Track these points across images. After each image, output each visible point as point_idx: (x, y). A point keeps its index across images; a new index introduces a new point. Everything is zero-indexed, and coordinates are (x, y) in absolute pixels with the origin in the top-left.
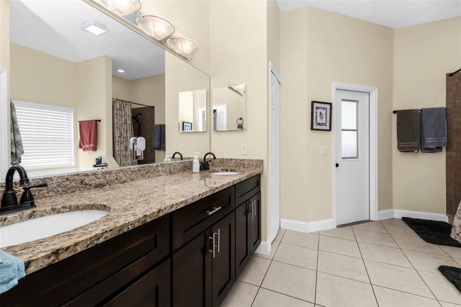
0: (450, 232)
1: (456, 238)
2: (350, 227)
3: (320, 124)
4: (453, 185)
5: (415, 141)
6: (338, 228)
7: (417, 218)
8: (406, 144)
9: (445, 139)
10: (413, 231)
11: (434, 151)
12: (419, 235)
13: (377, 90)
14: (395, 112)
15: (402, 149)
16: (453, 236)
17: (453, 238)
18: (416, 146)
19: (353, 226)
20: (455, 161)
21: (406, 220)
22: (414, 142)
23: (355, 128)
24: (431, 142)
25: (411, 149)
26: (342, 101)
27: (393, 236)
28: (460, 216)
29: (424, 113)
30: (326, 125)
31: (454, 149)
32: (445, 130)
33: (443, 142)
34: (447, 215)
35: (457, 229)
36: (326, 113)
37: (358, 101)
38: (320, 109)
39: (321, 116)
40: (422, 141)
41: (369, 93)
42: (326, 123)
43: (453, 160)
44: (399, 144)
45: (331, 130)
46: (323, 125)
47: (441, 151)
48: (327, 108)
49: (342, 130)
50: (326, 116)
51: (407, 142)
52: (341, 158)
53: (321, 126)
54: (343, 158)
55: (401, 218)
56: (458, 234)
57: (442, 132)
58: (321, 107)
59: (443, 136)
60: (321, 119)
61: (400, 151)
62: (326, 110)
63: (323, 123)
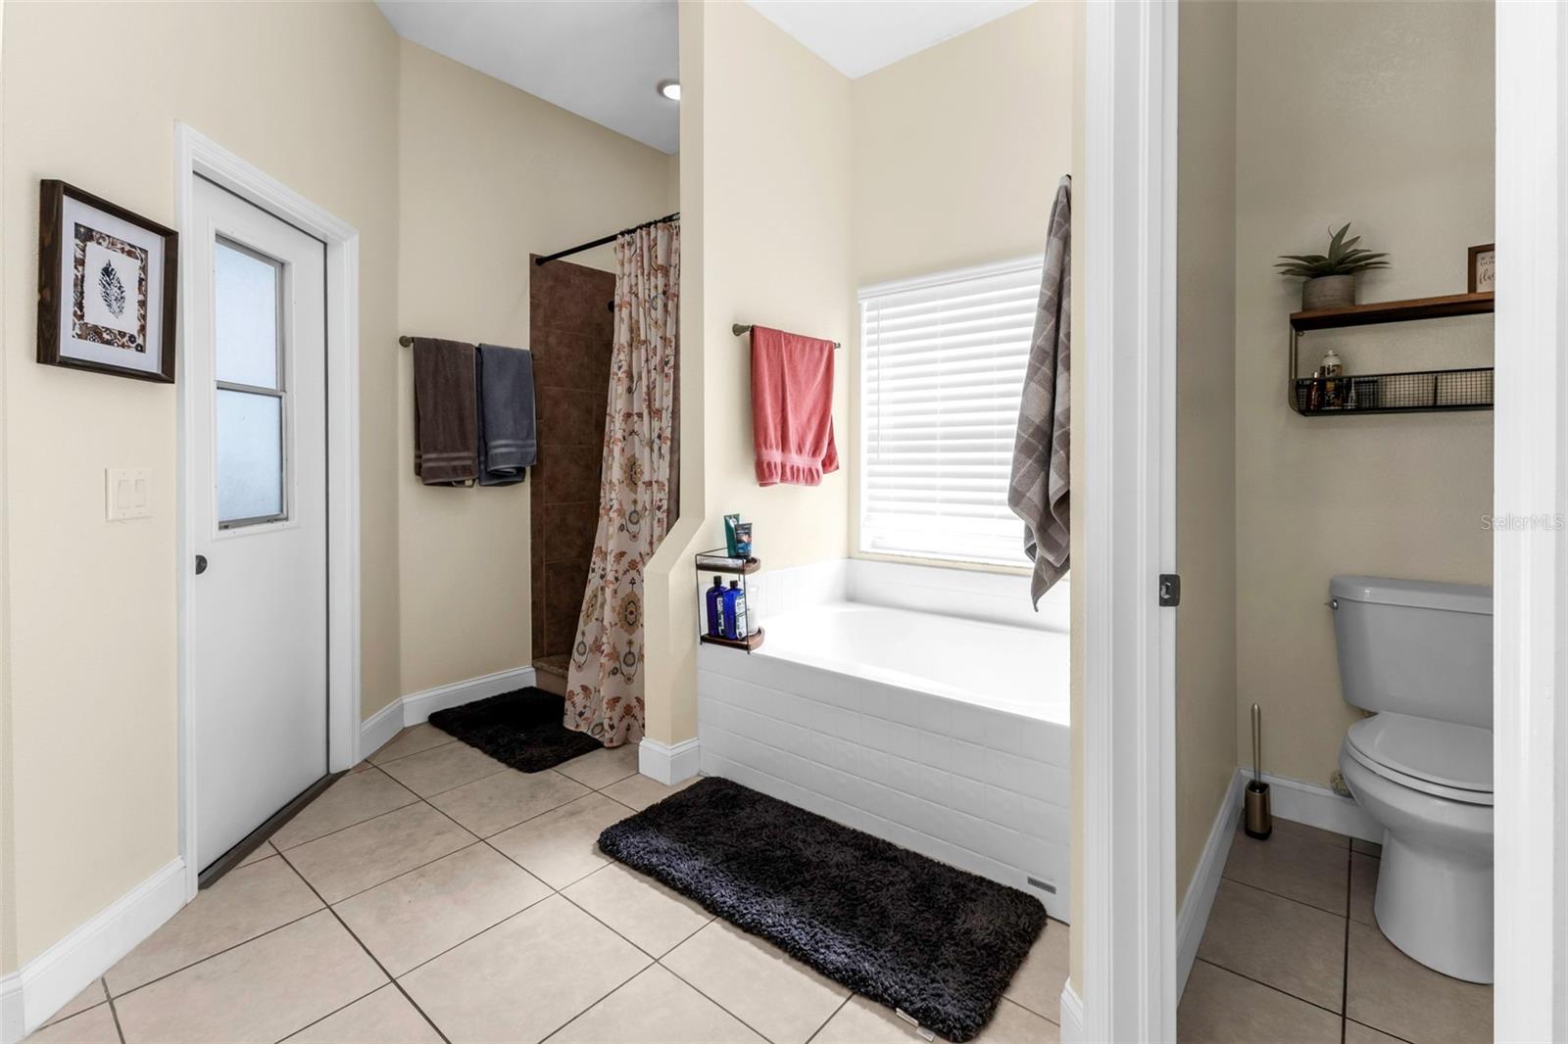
0: (562, 712)
1: (577, 726)
2: (265, 850)
3: (106, 336)
4: (544, 574)
5: (467, 449)
6: (205, 892)
7: (468, 702)
8: (443, 459)
9: (532, 445)
10: (477, 753)
11: (507, 481)
12: (499, 760)
13: (356, 238)
14: (404, 342)
15: (428, 474)
16: (569, 723)
17: (573, 728)
18: (469, 466)
19: (274, 838)
20: (547, 509)
21: (445, 721)
22: (464, 451)
23: (271, 384)
24: (506, 453)
25: (458, 476)
26: (216, 241)
27: (438, 802)
28: (582, 659)
29: (486, 357)
30: (141, 347)
31: (546, 473)
32: (532, 420)
33: (528, 453)
34: (533, 666)
35: (579, 699)
36: (142, 276)
37: (283, 264)
38: (100, 244)
39: (109, 285)
40: (482, 449)
41: (325, 244)
42: (144, 336)
43: (545, 505)
44: (420, 457)
45: (173, 382)
46: (123, 343)
47: (523, 481)
48: (145, 252)
49: (218, 388)
50: (141, 297)
51: (445, 450)
52: (216, 526)
53: (113, 345)
54: (225, 526)
55: (427, 720)
56: (581, 714)
57: (526, 422)
58: (109, 237)
59: (529, 436)
60: (109, 306)
61: (428, 482)
62: (142, 261)
63: (125, 334)
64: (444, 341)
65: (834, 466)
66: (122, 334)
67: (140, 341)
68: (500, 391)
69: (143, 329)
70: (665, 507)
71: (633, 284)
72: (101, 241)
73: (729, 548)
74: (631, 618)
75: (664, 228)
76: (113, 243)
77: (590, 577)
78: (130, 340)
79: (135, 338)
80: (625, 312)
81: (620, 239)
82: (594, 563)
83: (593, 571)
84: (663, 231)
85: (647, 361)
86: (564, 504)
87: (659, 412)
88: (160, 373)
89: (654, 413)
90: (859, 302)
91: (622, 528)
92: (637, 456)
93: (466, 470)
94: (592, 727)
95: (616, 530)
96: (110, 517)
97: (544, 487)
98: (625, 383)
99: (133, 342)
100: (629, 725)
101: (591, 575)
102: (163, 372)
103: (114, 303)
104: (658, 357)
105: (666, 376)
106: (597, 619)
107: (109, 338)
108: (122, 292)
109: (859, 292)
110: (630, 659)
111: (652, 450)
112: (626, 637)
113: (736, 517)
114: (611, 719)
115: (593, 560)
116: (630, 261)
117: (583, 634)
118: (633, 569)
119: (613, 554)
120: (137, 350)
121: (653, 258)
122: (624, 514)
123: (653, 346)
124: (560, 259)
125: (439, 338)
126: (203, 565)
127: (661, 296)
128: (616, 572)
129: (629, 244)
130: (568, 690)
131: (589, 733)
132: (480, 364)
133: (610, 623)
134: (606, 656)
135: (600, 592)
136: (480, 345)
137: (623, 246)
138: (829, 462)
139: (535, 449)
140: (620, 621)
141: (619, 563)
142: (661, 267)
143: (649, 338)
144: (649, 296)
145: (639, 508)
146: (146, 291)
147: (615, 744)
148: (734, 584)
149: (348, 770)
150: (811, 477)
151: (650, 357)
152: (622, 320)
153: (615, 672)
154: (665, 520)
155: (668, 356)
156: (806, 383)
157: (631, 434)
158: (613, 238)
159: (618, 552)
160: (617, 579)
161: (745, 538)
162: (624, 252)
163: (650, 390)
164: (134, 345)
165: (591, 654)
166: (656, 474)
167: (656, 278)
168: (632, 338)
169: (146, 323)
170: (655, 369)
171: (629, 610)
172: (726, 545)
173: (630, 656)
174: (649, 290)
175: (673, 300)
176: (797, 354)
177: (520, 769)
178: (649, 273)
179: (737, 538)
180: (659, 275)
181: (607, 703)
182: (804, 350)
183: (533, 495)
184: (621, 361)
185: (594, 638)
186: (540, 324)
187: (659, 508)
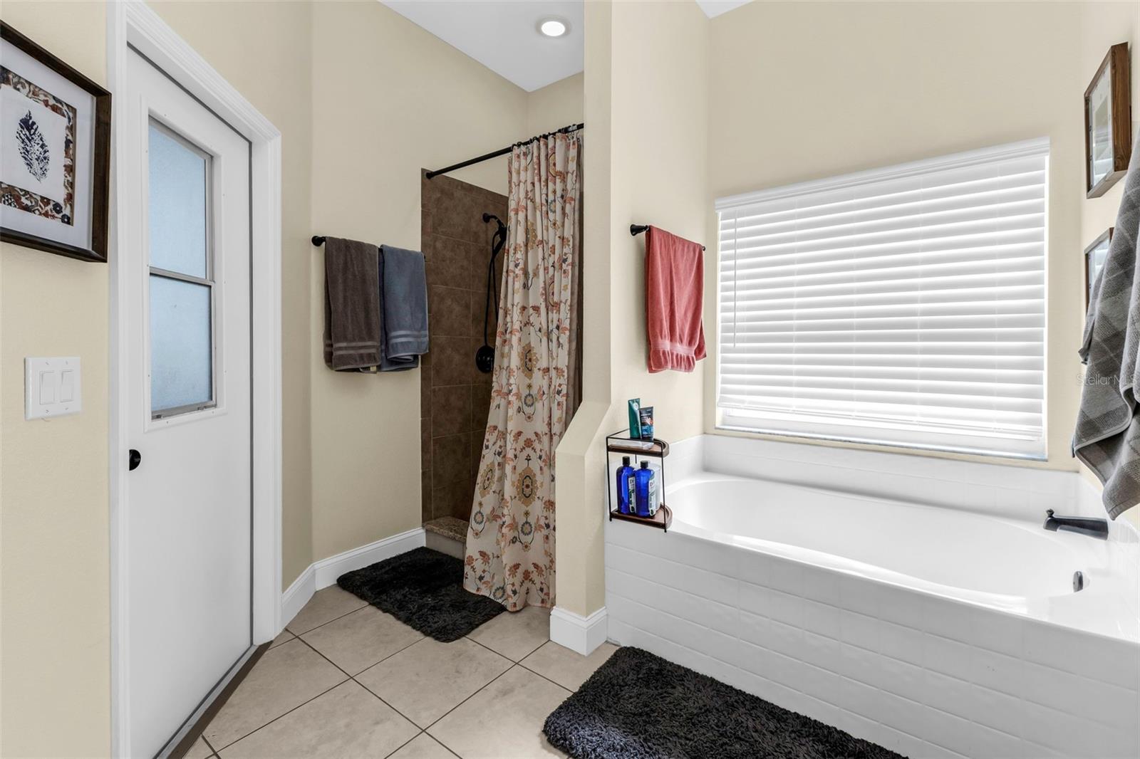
1: (478, 589)
3: (24, 201)
4: (432, 447)
5: (371, 338)
8: (353, 348)
9: (426, 336)
10: (389, 619)
11: (405, 366)
12: (415, 628)
13: (279, 139)
14: (317, 241)
15: (337, 361)
16: (470, 586)
17: (474, 591)
18: (374, 353)
19: (207, 733)
22: (369, 341)
23: (200, 274)
24: (405, 342)
25: (364, 363)
26: (150, 124)
27: (365, 679)
28: (479, 527)
29: (388, 257)
30: (69, 218)
31: (434, 359)
32: (425, 314)
33: (422, 343)
34: (423, 526)
35: (479, 564)
36: (70, 137)
37: (212, 157)
38: (18, 90)
39: (30, 141)
40: (384, 339)
41: (250, 143)
42: (72, 207)
43: (433, 387)
44: (331, 346)
45: (105, 261)
46: (47, 212)
47: (417, 367)
48: (74, 110)
49: (151, 274)
50: (68, 162)
51: (354, 340)
52: (148, 415)
53: (34, 212)
54: (157, 416)
55: (336, 583)
56: (481, 578)
57: (420, 316)
58: (30, 84)
59: (422, 328)
60: (29, 165)
61: (338, 369)
62: (69, 118)
63: (49, 201)
64: (351, 242)
65: (703, 354)
66: (46, 201)
67: (67, 211)
68: (400, 286)
69: (70, 198)
70: (564, 391)
71: (529, 189)
72: (19, 86)
73: (631, 429)
74: (527, 491)
75: (562, 138)
76: (35, 92)
77: (483, 453)
78: (55, 209)
79: (61, 208)
80: (521, 216)
81: (516, 151)
82: (488, 441)
83: (487, 447)
84: (561, 141)
85: (544, 259)
86: (448, 386)
87: (556, 306)
88: (90, 249)
89: (552, 306)
90: (716, 211)
91: (519, 410)
92: (532, 345)
93: (371, 358)
94: (493, 591)
95: (515, 413)
96: (30, 415)
97: (432, 373)
98: (521, 278)
99: (58, 212)
100: (528, 589)
101: (484, 452)
102: (93, 249)
103: (35, 163)
104: (557, 256)
105: (565, 272)
106: (494, 492)
107: (29, 203)
108: (45, 152)
109: (717, 202)
110: (527, 529)
111: (549, 340)
112: (524, 508)
113: (637, 401)
114: (513, 585)
115: (486, 437)
116: (526, 170)
117: (481, 504)
118: (529, 447)
119: (513, 434)
120: (63, 221)
121: (551, 165)
122: (521, 397)
123: (550, 245)
124: (444, 174)
125: (347, 239)
126: (136, 460)
127: (559, 200)
128: (515, 450)
129: (525, 154)
130: (467, 556)
131: (492, 597)
132: (382, 263)
133: (511, 497)
134: (507, 526)
135: (497, 467)
136: (382, 246)
137: (519, 156)
138: (700, 351)
139: (427, 338)
140: (518, 494)
141: (517, 442)
142: (560, 174)
143: (545, 238)
144: (547, 201)
145: (534, 391)
146: (74, 154)
147: (518, 609)
148: (644, 465)
149: (271, 642)
150: (689, 365)
151: (546, 256)
152: (517, 222)
153: (514, 540)
154: (565, 403)
155: (566, 254)
156: (684, 280)
157: (525, 325)
158: (509, 150)
159: (516, 432)
160: (516, 456)
161: (648, 421)
162: (519, 162)
163: (549, 285)
164: (60, 216)
165: (488, 523)
166: (555, 361)
167: (555, 183)
168: (527, 239)
169: (74, 192)
170: (553, 266)
171: (525, 484)
172: (629, 427)
173: (527, 526)
174: (547, 195)
175: (570, 203)
176: (679, 254)
177: (437, 639)
178: (547, 180)
179: (640, 422)
180: (558, 181)
181: (509, 570)
182: (683, 250)
183: (423, 379)
184: (518, 259)
185: (491, 509)
186: (429, 230)
187: (559, 392)
